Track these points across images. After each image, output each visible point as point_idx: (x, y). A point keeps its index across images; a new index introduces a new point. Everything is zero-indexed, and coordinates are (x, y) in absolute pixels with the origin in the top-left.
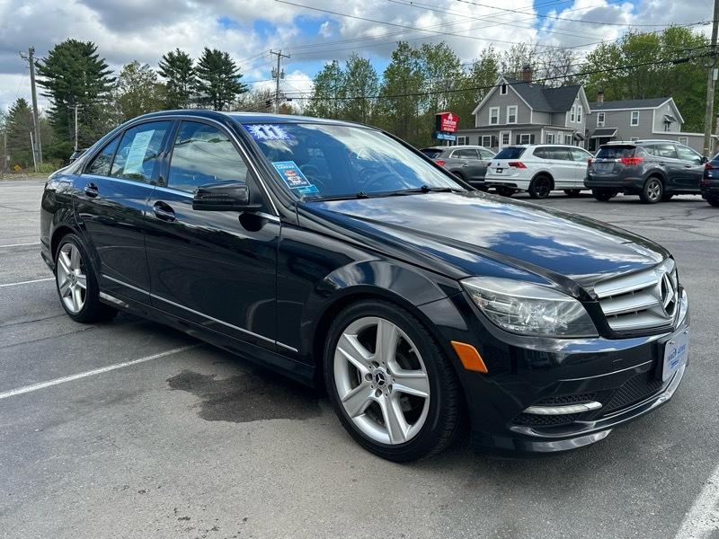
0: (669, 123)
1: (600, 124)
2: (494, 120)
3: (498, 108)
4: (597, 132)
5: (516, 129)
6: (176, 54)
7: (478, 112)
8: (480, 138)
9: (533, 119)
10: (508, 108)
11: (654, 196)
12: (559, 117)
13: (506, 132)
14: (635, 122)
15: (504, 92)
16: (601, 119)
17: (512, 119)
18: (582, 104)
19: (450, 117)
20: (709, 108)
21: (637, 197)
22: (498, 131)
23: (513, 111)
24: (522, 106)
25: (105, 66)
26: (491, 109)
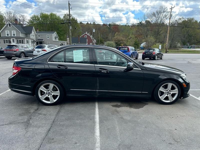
0: (56, 38)
1: (39, 38)
2: (8, 35)
3: (9, 31)
4: (38, 40)
5: (16, 38)
7: (2, 32)
8: (4, 40)
9: (21, 35)
10: (12, 31)
12: (29, 35)
13: (13, 39)
14: (48, 37)
15: (10, 26)
16: (39, 36)
17: (14, 35)
18: (34, 32)
20: (70, 36)
22: (11, 38)
23: (14, 32)
24: (17, 31)
26: (6, 31)
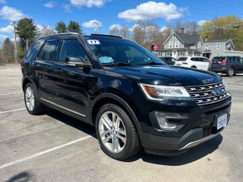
0: (230, 48)
1: (206, 48)
2: (171, 46)
3: (172, 42)
4: (205, 51)
5: (178, 50)
6: (61, 23)
7: (165, 44)
8: (166, 53)
11: (231, 74)
13: (175, 51)
14: (218, 47)
15: (174, 37)
16: (207, 46)
17: (177, 46)
18: (201, 41)
19: (156, 46)
21: (226, 74)
22: (172, 50)
23: (177, 43)
24: (180, 42)
25: (36, 27)
26: (170, 43)
